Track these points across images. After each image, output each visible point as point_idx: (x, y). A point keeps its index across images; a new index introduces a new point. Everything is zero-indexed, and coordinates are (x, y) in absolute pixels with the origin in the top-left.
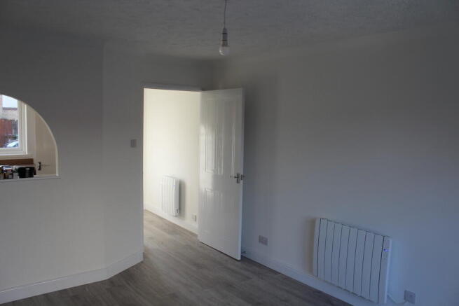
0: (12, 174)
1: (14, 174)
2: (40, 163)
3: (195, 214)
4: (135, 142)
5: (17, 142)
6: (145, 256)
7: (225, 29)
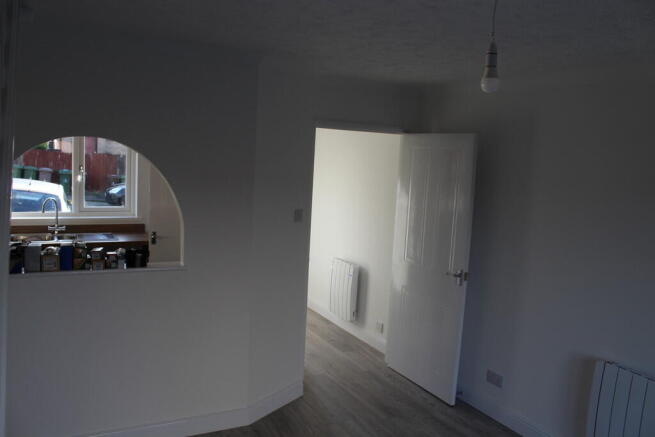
0: (116, 262)
1: (119, 261)
2: (154, 234)
3: (381, 322)
4: (301, 216)
5: (124, 187)
6: (306, 389)
7: (493, 46)
